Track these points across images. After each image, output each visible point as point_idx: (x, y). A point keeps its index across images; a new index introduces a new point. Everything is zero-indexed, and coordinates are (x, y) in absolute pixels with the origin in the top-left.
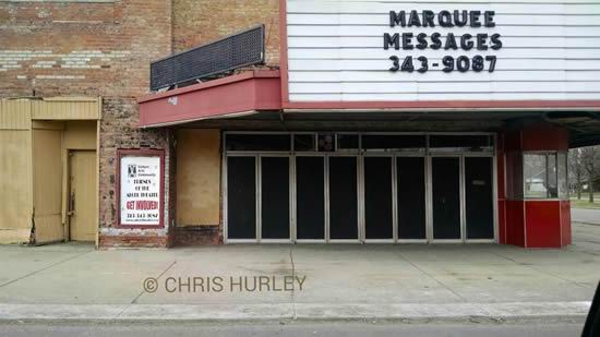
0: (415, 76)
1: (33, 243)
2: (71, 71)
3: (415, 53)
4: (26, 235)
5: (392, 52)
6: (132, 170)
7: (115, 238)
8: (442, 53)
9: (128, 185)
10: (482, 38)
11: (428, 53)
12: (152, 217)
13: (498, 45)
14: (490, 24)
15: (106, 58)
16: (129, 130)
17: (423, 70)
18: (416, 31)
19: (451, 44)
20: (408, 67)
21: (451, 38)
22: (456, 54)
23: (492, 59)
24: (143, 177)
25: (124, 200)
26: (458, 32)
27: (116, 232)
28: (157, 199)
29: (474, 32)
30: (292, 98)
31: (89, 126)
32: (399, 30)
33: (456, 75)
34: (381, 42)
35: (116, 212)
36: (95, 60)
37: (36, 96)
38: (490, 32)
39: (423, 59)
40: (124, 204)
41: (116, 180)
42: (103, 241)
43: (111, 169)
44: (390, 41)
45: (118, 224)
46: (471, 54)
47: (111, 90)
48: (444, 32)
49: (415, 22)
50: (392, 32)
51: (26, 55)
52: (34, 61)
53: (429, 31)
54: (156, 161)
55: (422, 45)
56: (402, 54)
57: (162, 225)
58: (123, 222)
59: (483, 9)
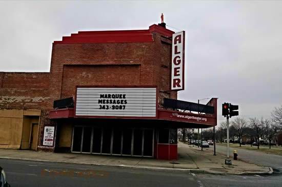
0: (105, 110)
1: (20, 149)
2: (34, 102)
3: (106, 104)
4: (19, 147)
5: (100, 104)
6: (47, 130)
7: (40, 149)
8: (112, 105)
9: (46, 134)
10: (122, 101)
11: (109, 104)
12: (51, 143)
13: (126, 103)
14: (124, 97)
15: (43, 99)
16: (47, 119)
17: (108, 108)
18: (106, 99)
19: (114, 102)
20: (104, 108)
21: (114, 101)
22: (115, 105)
23: (124, 106)
24: (50, 132)
25: (44, 138)
26: (116, 99)
27: (41, 147)
28: (53, 138)
29: (120, 99)
30: (76, 115)
31: (37, 117)
32: (102, 99)
33: (115, 110)
34: (98, 102)
35: (42, 141)
36: (41, 100)
37: (25, 109)
38: (124, 99)
39: (108, 106)
40: (44, 139)
41: (43, 133)
42: (38, 149)
43: (41, 130)
44: (100, 101)
45: (42, 145)
46: (119, 105)
47: (43, 108)
48: (113, 99)
49: (106, 97)
50: (100, 99)
51: (23, 98)
52: (25, 100)
53: (109, 99)
54: (54, 128)
55: (108, 103)
56: (102, 105)
57: (53, 146)
58: (44, 144)
59: (123, 94)
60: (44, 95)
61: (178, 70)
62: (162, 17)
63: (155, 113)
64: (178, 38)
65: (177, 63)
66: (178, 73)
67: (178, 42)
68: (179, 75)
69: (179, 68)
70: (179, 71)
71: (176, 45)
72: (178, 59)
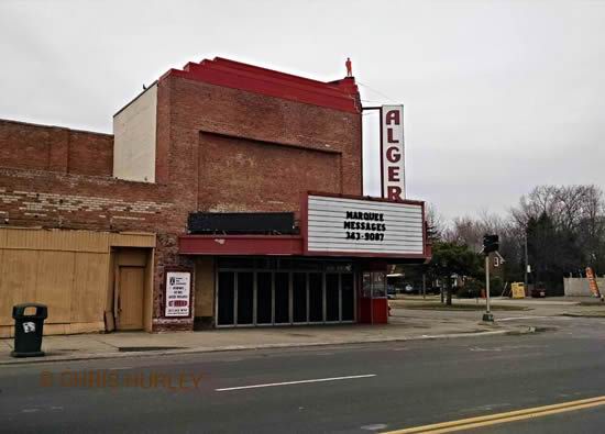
0: (355, 241)
2: (137, 215)
3: (356, 231)
4: (101, 326)
5: (347, 230)
6: (172, 280)
7: (162, 325)
8: (365, 231)
9: (170, 291)
10: (379, 225)
11: (360, 231)
12: (185, 311)
13: (384, 229)
14: (382, 220)
15: (159, 207)
16: (172, 255)
17: (358, 238)
18: (356, 221)
19: (368, 228)
20: (352, 237)
21: (368, 225)
22: (370, 232)
23: (382, 235)
24: (180, 285)
25: (168, 300)
26: (371, 222)
27: (163, 321)
28: (187, 300)
29: (376, 223)
30: (309, 249)
31: (147, 251)
32: (350, 220)
33: (369, 241)
34: (343, 225)
35: (163, 308)
36: (151, 208)
37: (114, 230)
38: (382, 223)
39: (358, 234)
40: (167, 303)
41: (163, 287)
42: (156, 327)
43: (160, 280)
44: (347, 225)
45: (163, 316)
46: (375, 232)
47: (161, 228)
48: (366, 222)
49: (356, 217)
50: (347, 220)
51: (106, 201)
52: (111, 206)
53: (361, 221)
54: (188, 275)
55: (358, 228)
56: (351, 231)
57: (190, 316)
58: (167, 315)
59: (379, 213)
60: (161, 199)
61: (395, 171)
62: (348, 64)
63: (421, 248)
64: (393, 115)
65: (394, 158)
66: (395, 177)
67: (393, 121)
68: (398, 180)
69: (398, 168)
70: (397, 174)
71: (389, 126)
72: (394, 152)
